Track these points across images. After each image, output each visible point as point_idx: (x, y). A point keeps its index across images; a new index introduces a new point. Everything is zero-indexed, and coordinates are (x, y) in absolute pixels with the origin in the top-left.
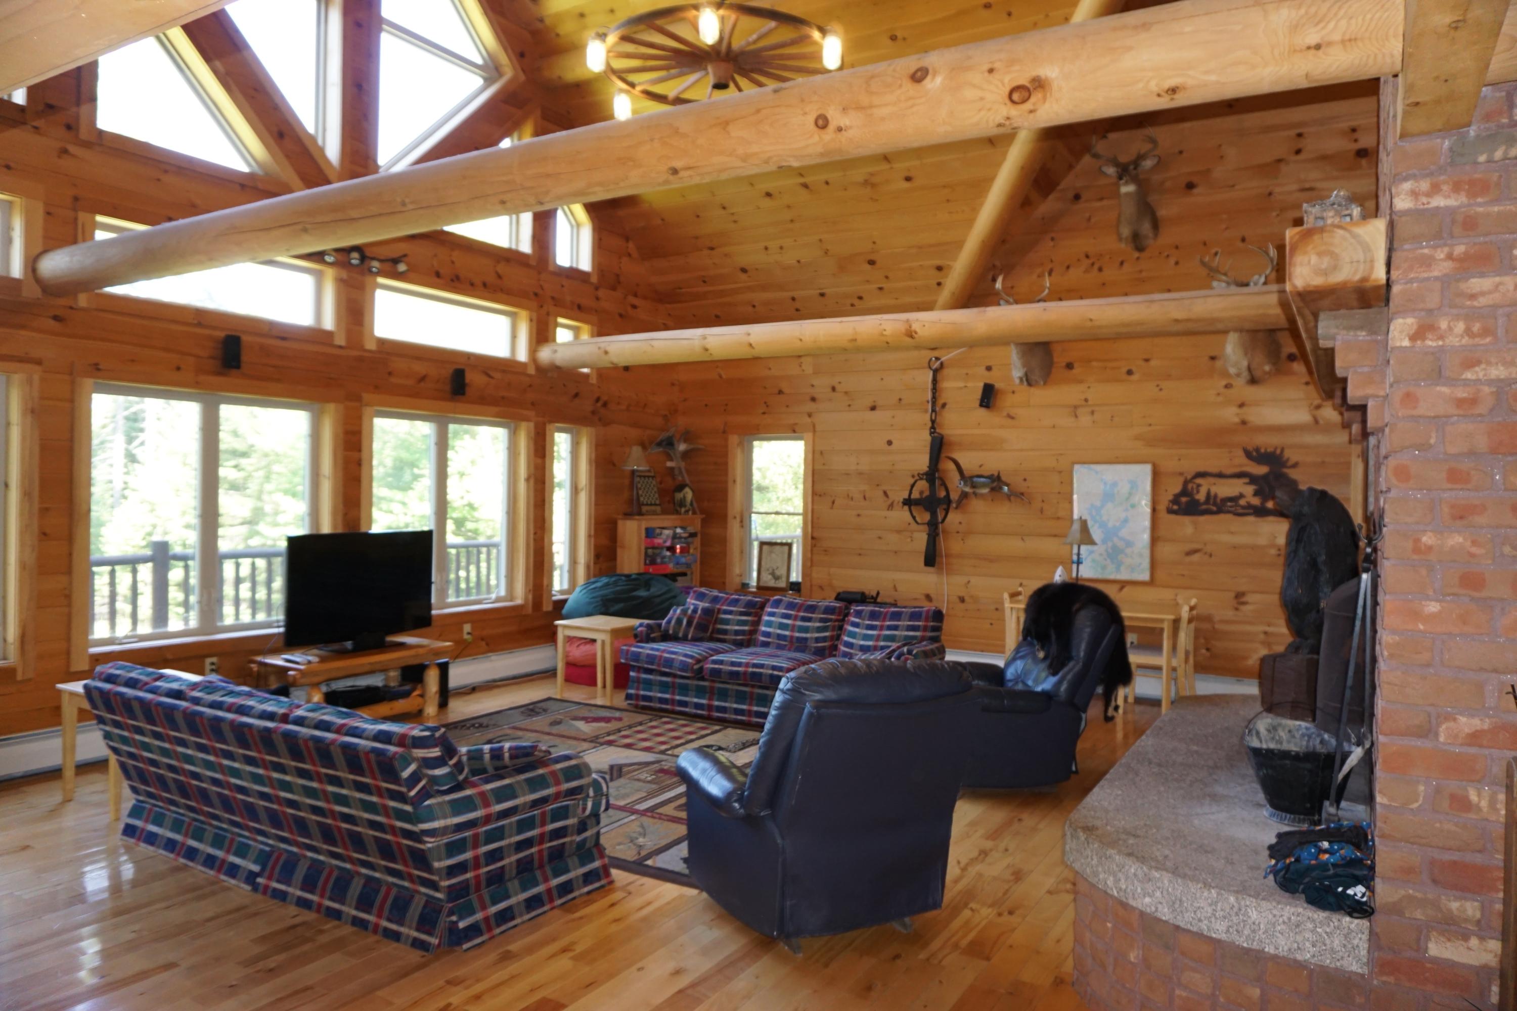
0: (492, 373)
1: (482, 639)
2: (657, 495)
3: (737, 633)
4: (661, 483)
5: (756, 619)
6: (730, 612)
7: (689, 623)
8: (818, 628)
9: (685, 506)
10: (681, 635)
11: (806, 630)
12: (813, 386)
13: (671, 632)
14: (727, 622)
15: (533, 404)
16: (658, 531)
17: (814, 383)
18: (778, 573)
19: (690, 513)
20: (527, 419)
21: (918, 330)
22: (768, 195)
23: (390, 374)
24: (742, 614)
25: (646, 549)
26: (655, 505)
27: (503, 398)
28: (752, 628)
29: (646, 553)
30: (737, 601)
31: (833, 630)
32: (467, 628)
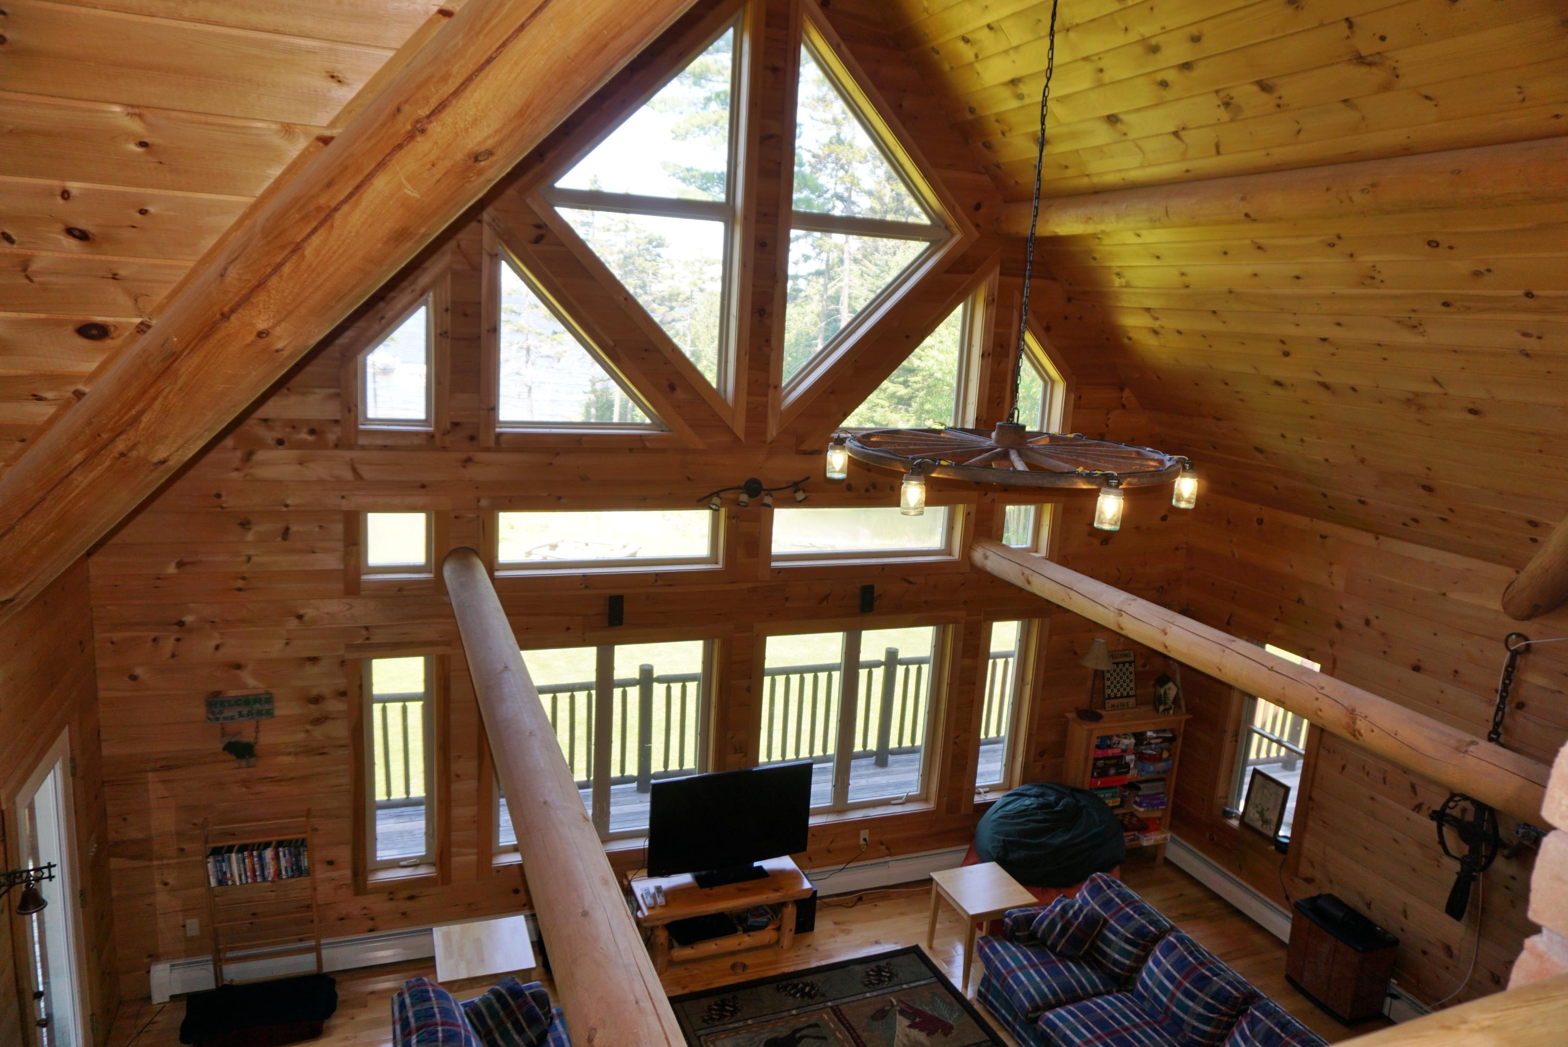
0: (912, 579)
1: (882, 844)
2: (1132, 685)
3: (1116, 963)
4: (1144, 666)
5: (1143, 954)
6: (1116, 933)
7: (1064, 929)
8: (1200, 1014)
9: (1166, 704)
10: (1049, 943)
11: (1186, 1009)
12: (1341, 608)
13: (1039, 935)
14: (1109, 943)
15: (965, 603)
16: (1115, 739)
17: (1344, 606)
18: (1267, 815)
19: (1171, 712)
20: (955, 621)
21: (1362, 731)
22: (1278, 384)
23: (787, 599)
24: (1127, 941)
25: (1096, 759)
26: (1128, 696)
27: (926, 602)
28: (1134, 965)
29: (1094, 764)
30: (1130, 918)
31: (1217, 1027)
32: (864, 834)
